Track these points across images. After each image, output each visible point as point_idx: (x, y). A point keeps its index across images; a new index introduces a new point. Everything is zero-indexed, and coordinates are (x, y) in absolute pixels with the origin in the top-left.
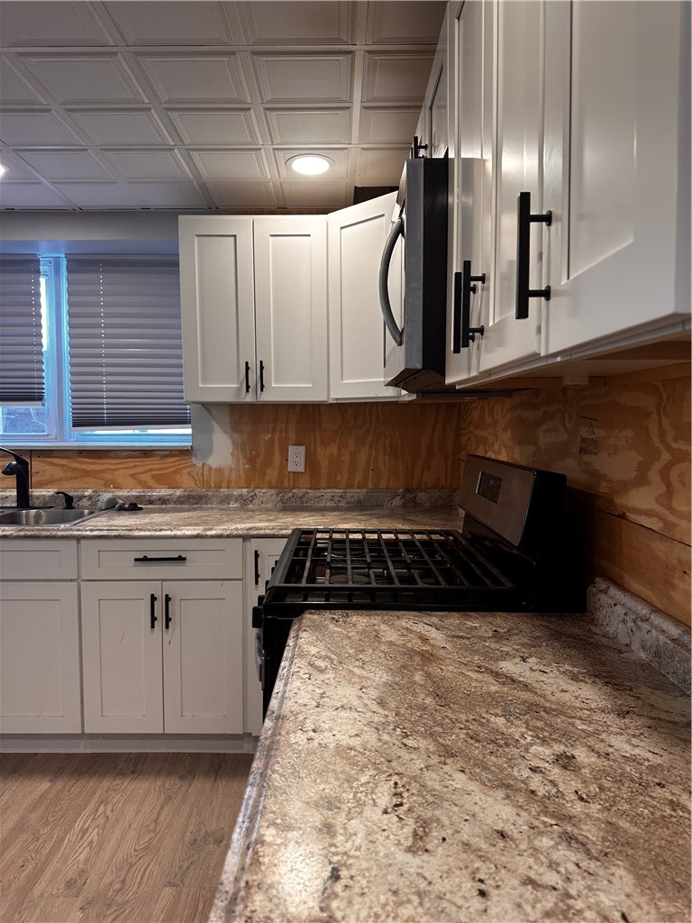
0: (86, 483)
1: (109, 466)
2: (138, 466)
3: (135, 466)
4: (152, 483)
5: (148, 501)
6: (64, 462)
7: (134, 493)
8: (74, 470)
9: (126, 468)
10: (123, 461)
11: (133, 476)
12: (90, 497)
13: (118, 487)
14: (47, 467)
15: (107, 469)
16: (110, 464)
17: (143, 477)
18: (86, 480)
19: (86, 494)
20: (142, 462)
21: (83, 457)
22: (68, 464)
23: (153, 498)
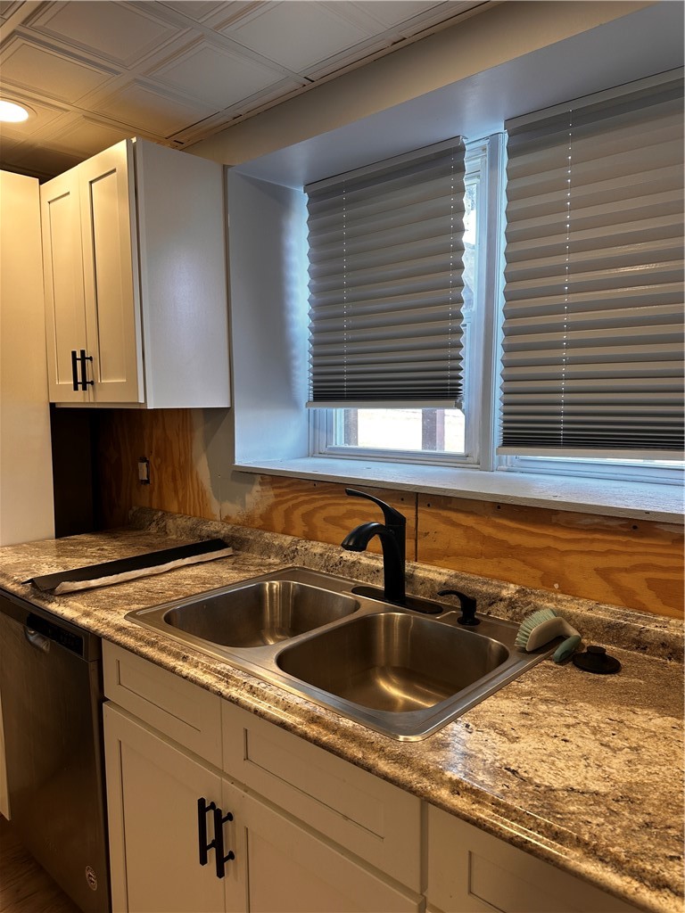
0: (508, 569)
1: (551, 543)
2: (617, 553)
3: (609, 552)
4: (647, 597)
5: (635, 641)
6: (469, 521)
7: (604, 614)
8: (486, 539)
9: (589, 553)
10: (583, 536)
11: (604, 574)
12: (511, 604)
13: (570, 590)
14: (442, 527)
15: (549, 548)
16: (556, 538)
17: (627, 580)
18: (507, 562)
19: (505, 593)
20: (625, 544)
21: (502, 516)
22: (475, 526)
23: (649, 638)
